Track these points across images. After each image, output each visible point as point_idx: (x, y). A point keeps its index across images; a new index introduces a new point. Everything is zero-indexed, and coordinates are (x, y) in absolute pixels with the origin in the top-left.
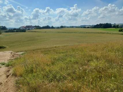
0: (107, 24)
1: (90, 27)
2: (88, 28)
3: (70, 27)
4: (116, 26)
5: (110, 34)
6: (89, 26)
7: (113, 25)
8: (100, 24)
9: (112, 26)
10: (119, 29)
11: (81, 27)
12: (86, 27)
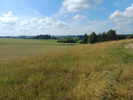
0: (47, 36)
1: (30, 38)
2: (29, 38)
3: (6, 37)
4: (54, 38)
5: (51, 45)
6: (30, 36)
8: (41, 35)
9: (52, 37)
10: (57, 40)
11: (21, 38)
12: (27, 37)
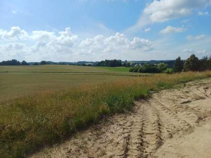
0: (115, 61)
1: (92, 64)
2: (90, 65)
4: (126, 64)
6: (91, 62)
7: (123, 62)
8: (106, 61)
9: (122, 64)
10: (130, 68)
11: (79, 65)
12: (87, 64)
